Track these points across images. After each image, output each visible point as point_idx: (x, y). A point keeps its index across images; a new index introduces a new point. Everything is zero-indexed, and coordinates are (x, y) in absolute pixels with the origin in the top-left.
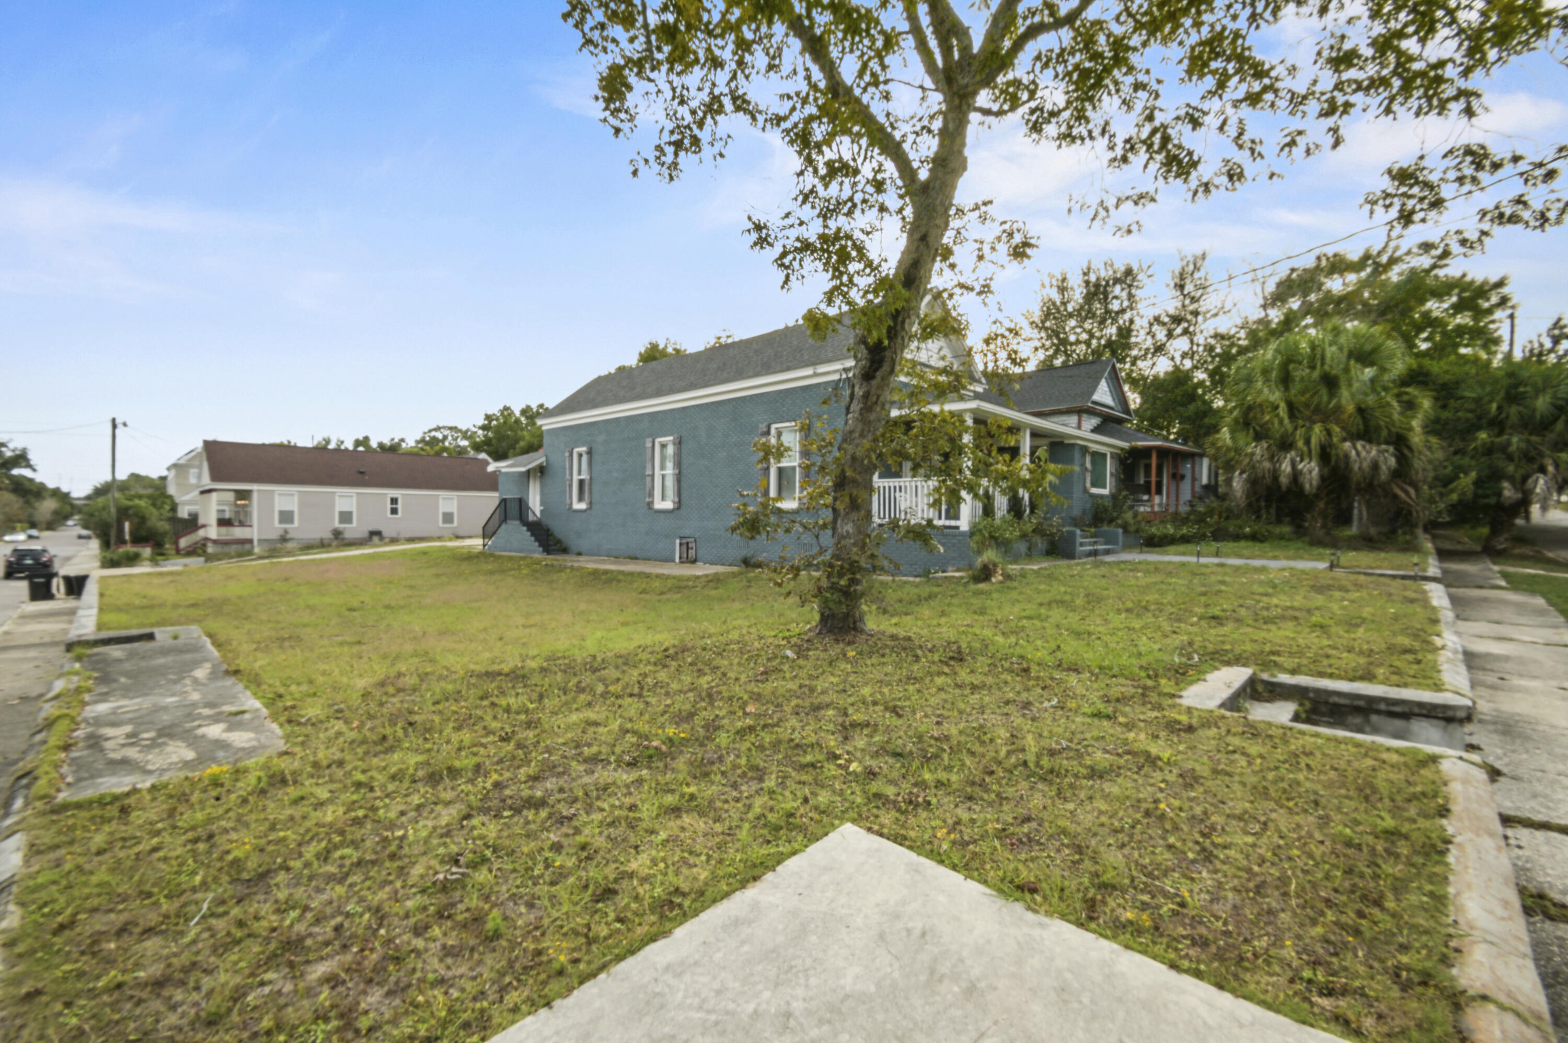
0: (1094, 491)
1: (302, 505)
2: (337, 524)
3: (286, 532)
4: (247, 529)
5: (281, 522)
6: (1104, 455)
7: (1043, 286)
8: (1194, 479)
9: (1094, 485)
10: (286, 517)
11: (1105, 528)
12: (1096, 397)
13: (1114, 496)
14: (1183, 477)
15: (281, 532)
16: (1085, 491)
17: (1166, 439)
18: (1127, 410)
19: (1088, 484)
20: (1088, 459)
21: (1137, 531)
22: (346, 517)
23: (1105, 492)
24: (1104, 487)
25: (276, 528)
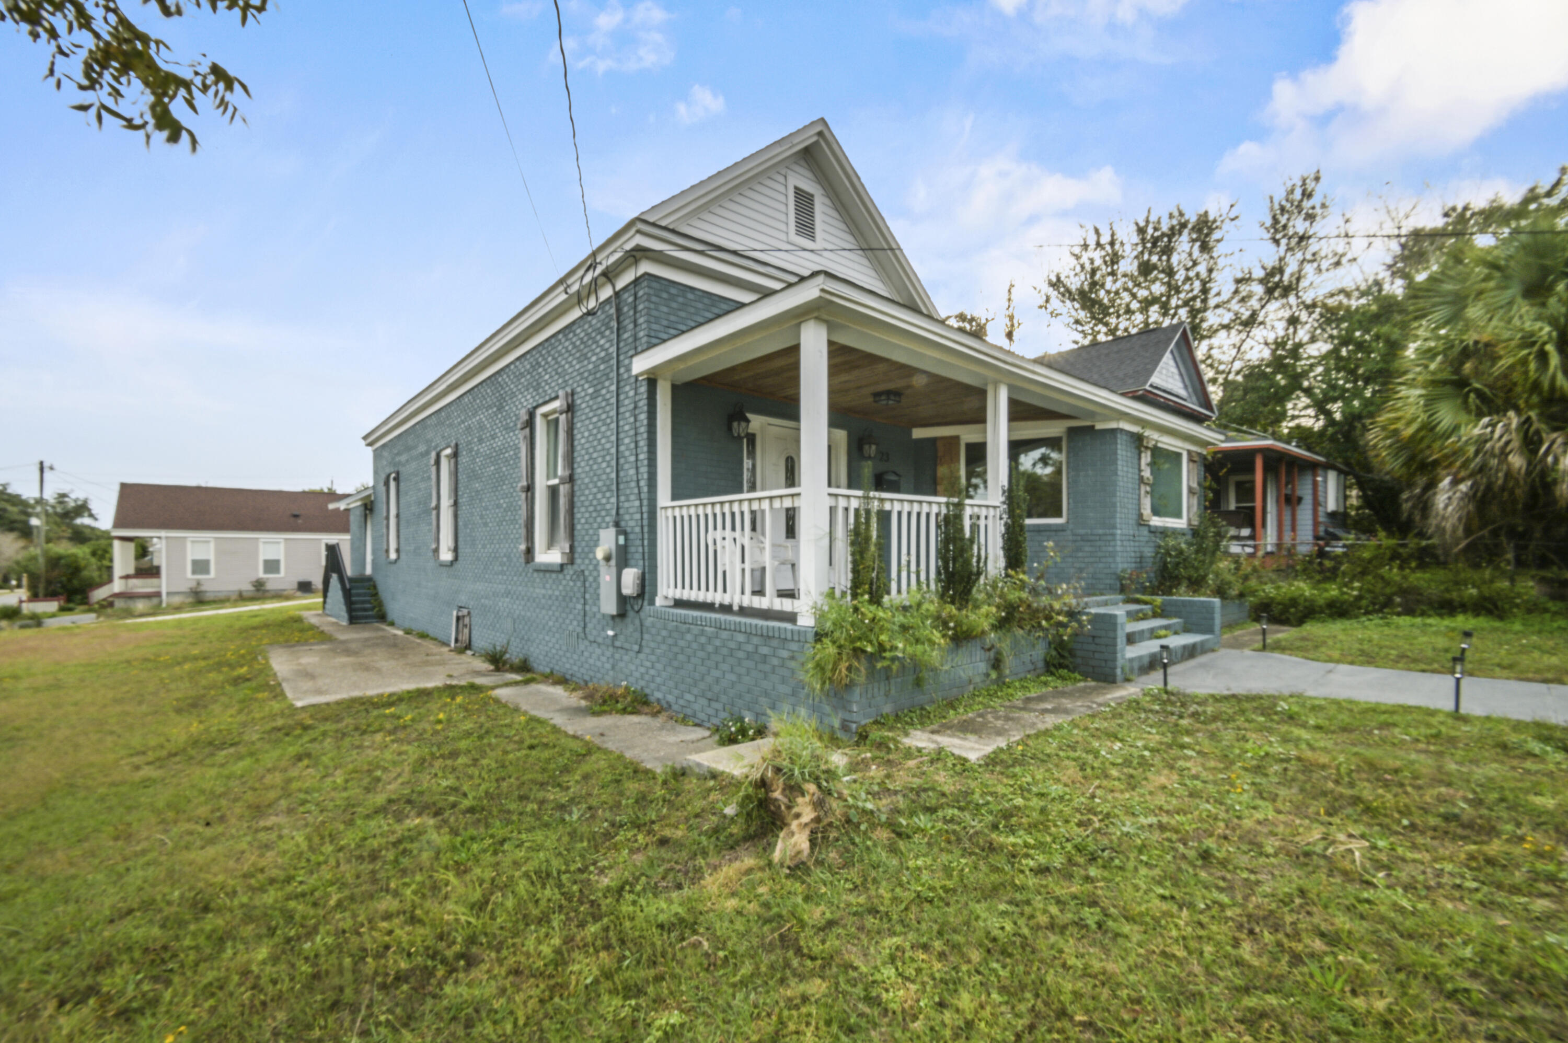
0: (1156, 521)
1: (218, 553)
2: (261, 574)
3: (199, 583)
4: (154, 581)
5: (194, 572)
6: (1178, 456)
7: (1085, 246)
8: (1316, 503)
9: (1156, 512)
10: (201, 566)
11: (1182, 595)
12: (1155, 379)
13: (1195, 532)
14: (1300, 500)
15: (194, 584)
16: (1141, 521)
17: (1276, 436)
18: (1207, 404)
19: (1147, 511)
20: (1146, 458)
21: (1241, 595)
22: (272, 566)
23: (1180, 523)
24: (1178, 515)
25: (189, 577)
